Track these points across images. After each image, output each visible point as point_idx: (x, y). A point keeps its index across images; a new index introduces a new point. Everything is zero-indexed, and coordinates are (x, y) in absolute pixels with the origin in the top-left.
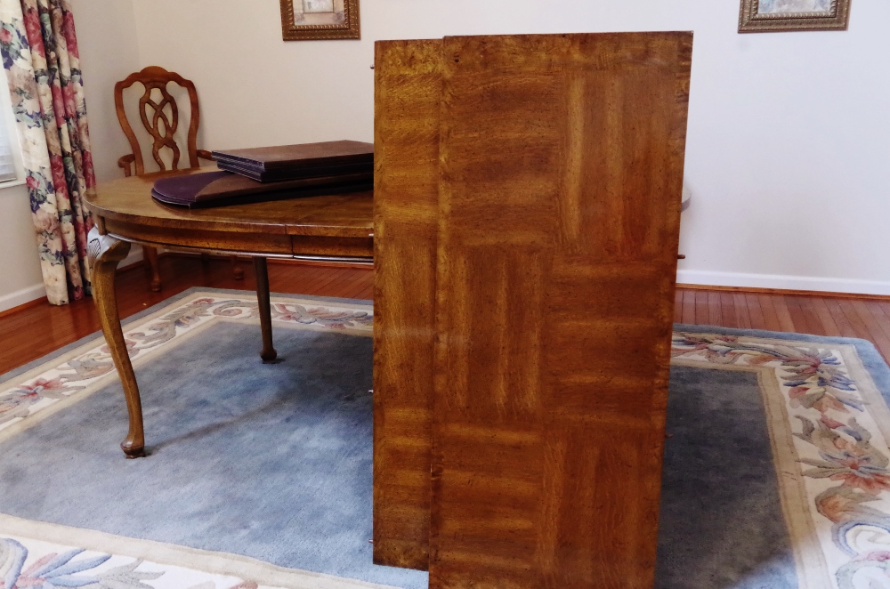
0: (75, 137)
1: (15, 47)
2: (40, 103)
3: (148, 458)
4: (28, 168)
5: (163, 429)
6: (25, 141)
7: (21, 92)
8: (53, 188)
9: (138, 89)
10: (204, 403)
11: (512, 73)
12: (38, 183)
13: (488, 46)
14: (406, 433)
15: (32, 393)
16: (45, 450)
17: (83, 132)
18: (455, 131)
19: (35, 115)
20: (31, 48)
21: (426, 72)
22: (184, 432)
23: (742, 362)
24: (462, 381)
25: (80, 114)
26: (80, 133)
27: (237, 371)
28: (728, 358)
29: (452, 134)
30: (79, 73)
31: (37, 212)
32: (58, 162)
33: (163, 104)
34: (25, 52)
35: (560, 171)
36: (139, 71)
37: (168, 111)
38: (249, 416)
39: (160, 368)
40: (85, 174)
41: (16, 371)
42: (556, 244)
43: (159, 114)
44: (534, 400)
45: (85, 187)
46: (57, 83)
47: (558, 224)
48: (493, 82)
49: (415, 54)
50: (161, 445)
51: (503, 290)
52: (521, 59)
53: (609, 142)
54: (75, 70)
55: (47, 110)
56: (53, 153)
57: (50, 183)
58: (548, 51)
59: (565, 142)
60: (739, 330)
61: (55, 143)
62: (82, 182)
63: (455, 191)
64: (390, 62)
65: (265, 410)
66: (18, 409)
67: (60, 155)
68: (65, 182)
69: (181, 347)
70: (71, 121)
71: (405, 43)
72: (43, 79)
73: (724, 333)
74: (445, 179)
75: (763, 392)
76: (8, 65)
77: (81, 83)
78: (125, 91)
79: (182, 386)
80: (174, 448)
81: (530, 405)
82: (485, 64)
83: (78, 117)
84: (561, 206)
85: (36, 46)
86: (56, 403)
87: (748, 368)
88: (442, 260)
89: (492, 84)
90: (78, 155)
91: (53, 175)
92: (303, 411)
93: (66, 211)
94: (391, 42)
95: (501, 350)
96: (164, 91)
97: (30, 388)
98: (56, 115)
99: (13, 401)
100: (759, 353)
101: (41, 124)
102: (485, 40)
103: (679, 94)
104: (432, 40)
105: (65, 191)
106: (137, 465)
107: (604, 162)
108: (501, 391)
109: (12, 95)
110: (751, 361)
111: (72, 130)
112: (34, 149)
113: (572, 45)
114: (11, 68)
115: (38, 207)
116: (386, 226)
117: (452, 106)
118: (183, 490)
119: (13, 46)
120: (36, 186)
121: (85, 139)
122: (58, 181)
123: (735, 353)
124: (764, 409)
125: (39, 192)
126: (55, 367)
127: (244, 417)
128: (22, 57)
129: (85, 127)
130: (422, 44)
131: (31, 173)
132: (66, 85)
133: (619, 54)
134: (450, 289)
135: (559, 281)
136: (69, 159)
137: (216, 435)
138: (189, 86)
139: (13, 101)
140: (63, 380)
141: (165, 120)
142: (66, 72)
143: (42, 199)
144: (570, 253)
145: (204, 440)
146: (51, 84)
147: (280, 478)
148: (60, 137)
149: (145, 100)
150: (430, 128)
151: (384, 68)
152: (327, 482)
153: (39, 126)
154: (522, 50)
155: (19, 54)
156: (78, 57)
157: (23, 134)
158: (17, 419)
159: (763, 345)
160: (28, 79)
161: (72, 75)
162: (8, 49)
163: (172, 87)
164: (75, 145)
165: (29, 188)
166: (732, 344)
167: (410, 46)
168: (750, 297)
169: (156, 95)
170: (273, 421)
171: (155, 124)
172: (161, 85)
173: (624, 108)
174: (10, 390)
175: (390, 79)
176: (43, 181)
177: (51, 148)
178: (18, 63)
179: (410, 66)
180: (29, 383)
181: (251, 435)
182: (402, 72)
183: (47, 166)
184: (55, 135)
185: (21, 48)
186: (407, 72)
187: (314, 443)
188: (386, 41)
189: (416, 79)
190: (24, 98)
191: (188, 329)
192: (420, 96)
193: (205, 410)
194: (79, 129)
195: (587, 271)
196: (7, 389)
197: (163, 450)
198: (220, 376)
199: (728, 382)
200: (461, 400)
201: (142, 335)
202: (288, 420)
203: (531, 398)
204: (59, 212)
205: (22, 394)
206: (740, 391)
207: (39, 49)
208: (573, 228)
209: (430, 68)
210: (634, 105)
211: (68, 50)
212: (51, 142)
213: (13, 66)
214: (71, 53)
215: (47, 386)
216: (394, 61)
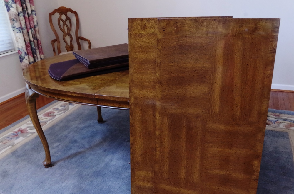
0: (34, 35)
1: (10, 3)
2: (20, 23)
3: (53, 167)
4: (18, 47)
5: (60, 153)
6: (16, 38)
7: (13, 20)
8: (27, 54)
9: (57, 15)
10: (75, 141)
11: (189, 37)
12: (22, 52)
13: (179, 24)
14: (144, 181)
15: (16, 135)
16: (17, 162)
17: (37, 33)
18: (163, 62)
19: (19, 28)
20: (16, 4)
21: (151, 32)
22: (67, 155)
23: (282, 126)
24: (166, 168)
25: (36, 26)
26: (36, 33)
27: (89, 126)
28: (276, 125)
29: (162, 64)
30: (35, 11)
31: (22, 62)
32: (28, 45)
33: (66, 20)
34: (14, 5)
35: (211, 82)
36: (57, 8)
37: (68, 23)
38: (91, 148)
39: (62, 124)
40: (38, 48)
41: (13, 124)
42: (208, 115)
43: (65, 24)
44: (197, 178)
45: (39, 53)
46: (26, 15)
47: (209, 106)
48: (181, 41)
49: (146, 25)
50: (58, 161)
51: (184, 132)
52: (194, 30)
53: (235, 70)
54: (33, 10)
55: (23, 26)
56: (27, 41)
57: (25, 52)
58: (207, 27)
59: (214, 70)
60: (280, 111)
61: (27, 38)
62: (37, 51)
63: (163, 89)
64: (135, 28)
65: (97, 146)
66: (11, 142)
67: (29, 42)
68: (31, 51)
69: (70, 115)
70: (32, 29)
71: (142, 19)
72: (21, 15)
73: (274, 112)
74: (159, 83)
75: (291, 143)
76: (8, 10)
77: (35, 15)
78: (53, 16)
79: (68, 133)
80: (62, 163)
81: (195, 181)
82: (177, 32)
83: (35, 27)
84: (211, 98)
85: (18, 3)
86: (24, 140)
87: (284, 130)
88: (157, 118)
89: (180, 42)
90: (36, 41)
91: (27, 49)
92: (111, 147)
93: (32, 62)
94: (135, 19)
95: (183, 156)
96: (66, 15)
97: (16, 132)
98: (27, 27)
99: (10, 138)
100: (289, 122)
101: (21, 31)
102: (177, 21)
103: (271, 49)
104: (154, 18)
105: (32, 55)
106: (48, 171)
107: (232, 79)
108: (183, 173)
109: (10, 21)
110: (286, 126)
111: (33, 33)
112: (19, 40)
113: (219, 24)
114: (9, 11)
115: (22, 61)
116: (135, 98)
117: (162, 51)
118: (63, 185)
119: (9, 3)
120: (21, 53)
121: (38, 35)
122: (29, 51)
123: (279, 122)
124: (292, 152)
125: (22, 56)
126: (26, 123)
127: (89, 149)
128: (13, 7)
129: (38, 31)
130: (149, 20)
131: (19, 49)
132: (30, 16)
133: (242, 29)
134: (161, 130)
135: (210, 130)
136: (32, 43)
137: (78, 157)
138: (75, 13)
139: (11, 23)
140: (28, 129)
141: (67, 26)
142: (30, 11)
143: (23, 58)
144: (215, 118)
145: (74, 160)
146: (24, 16)
147: (99, 180)
148: (29, 35)
149: (60, 19)
150: (153, 57)
151: (132, 31)
152: (117, 183)
153: (21, 32)
154: (194, 26)
155: (12, 6)
156: (34, 6)
157: (15, 35)
158: (10, 147)
159: (290, 118)
160: (15, 15)
161: (32, 12)
162: (8, 4)
163: (69, 14)
164: (34, 38)
165: (19, 54)
166: (277, 117)
167: (144, 21)
168: (284, 94)
169: (64, 17)
170: (99, 151)
171: (64, 28)
172: (65, 13)
173: (243, 55)
174: (9, 133)
175: (135, 35)
176: (23, 52)
177: (26, 40)
178: (12, 9)
179: (144, 30)
180: (16, 130)
181: (91, 158)
182: (140, 32)
183: (24, 46)
184: (27, 35)
185: (12, 4)
186: (143, 32)
187: (113, 163)
188: (133, 19)
189: (146, 35)
190: (15, 22)
191: (74, 106)
192: (149, 43)
193: (76, 145)
194: (36, 32)
195: (222, 127)
196: (9, 132)
197: (58, 164)
198: (83, 128)
199: (277, 137)
200: (165, 175)
201: (57, 109)
202: (105, 151)
203: (196, 177)
204: (30, 62)
205: (13, 135)
206: (282, 141)
207: (19, 4)
208: (217, 108)
209: (153, 31)
210: (248, 54)
211: (30, 3)
212: (25, 37)
213: (10, 10)
214: (31, 4)
215: (22, 131)
216: (137, 27)
